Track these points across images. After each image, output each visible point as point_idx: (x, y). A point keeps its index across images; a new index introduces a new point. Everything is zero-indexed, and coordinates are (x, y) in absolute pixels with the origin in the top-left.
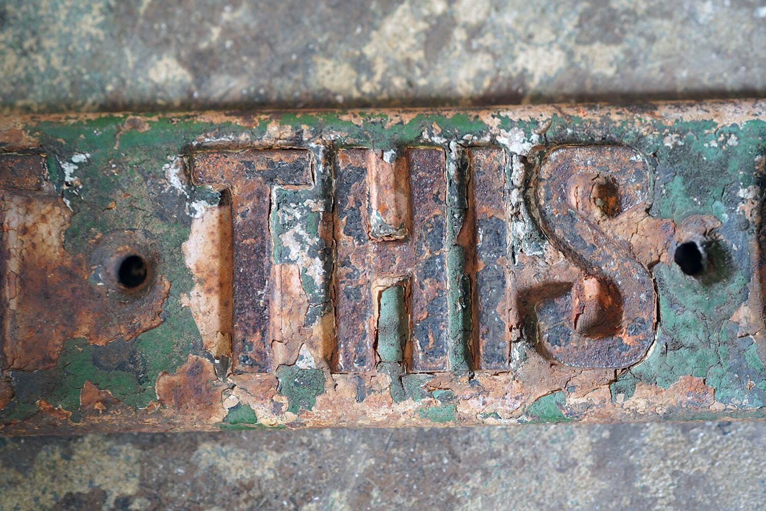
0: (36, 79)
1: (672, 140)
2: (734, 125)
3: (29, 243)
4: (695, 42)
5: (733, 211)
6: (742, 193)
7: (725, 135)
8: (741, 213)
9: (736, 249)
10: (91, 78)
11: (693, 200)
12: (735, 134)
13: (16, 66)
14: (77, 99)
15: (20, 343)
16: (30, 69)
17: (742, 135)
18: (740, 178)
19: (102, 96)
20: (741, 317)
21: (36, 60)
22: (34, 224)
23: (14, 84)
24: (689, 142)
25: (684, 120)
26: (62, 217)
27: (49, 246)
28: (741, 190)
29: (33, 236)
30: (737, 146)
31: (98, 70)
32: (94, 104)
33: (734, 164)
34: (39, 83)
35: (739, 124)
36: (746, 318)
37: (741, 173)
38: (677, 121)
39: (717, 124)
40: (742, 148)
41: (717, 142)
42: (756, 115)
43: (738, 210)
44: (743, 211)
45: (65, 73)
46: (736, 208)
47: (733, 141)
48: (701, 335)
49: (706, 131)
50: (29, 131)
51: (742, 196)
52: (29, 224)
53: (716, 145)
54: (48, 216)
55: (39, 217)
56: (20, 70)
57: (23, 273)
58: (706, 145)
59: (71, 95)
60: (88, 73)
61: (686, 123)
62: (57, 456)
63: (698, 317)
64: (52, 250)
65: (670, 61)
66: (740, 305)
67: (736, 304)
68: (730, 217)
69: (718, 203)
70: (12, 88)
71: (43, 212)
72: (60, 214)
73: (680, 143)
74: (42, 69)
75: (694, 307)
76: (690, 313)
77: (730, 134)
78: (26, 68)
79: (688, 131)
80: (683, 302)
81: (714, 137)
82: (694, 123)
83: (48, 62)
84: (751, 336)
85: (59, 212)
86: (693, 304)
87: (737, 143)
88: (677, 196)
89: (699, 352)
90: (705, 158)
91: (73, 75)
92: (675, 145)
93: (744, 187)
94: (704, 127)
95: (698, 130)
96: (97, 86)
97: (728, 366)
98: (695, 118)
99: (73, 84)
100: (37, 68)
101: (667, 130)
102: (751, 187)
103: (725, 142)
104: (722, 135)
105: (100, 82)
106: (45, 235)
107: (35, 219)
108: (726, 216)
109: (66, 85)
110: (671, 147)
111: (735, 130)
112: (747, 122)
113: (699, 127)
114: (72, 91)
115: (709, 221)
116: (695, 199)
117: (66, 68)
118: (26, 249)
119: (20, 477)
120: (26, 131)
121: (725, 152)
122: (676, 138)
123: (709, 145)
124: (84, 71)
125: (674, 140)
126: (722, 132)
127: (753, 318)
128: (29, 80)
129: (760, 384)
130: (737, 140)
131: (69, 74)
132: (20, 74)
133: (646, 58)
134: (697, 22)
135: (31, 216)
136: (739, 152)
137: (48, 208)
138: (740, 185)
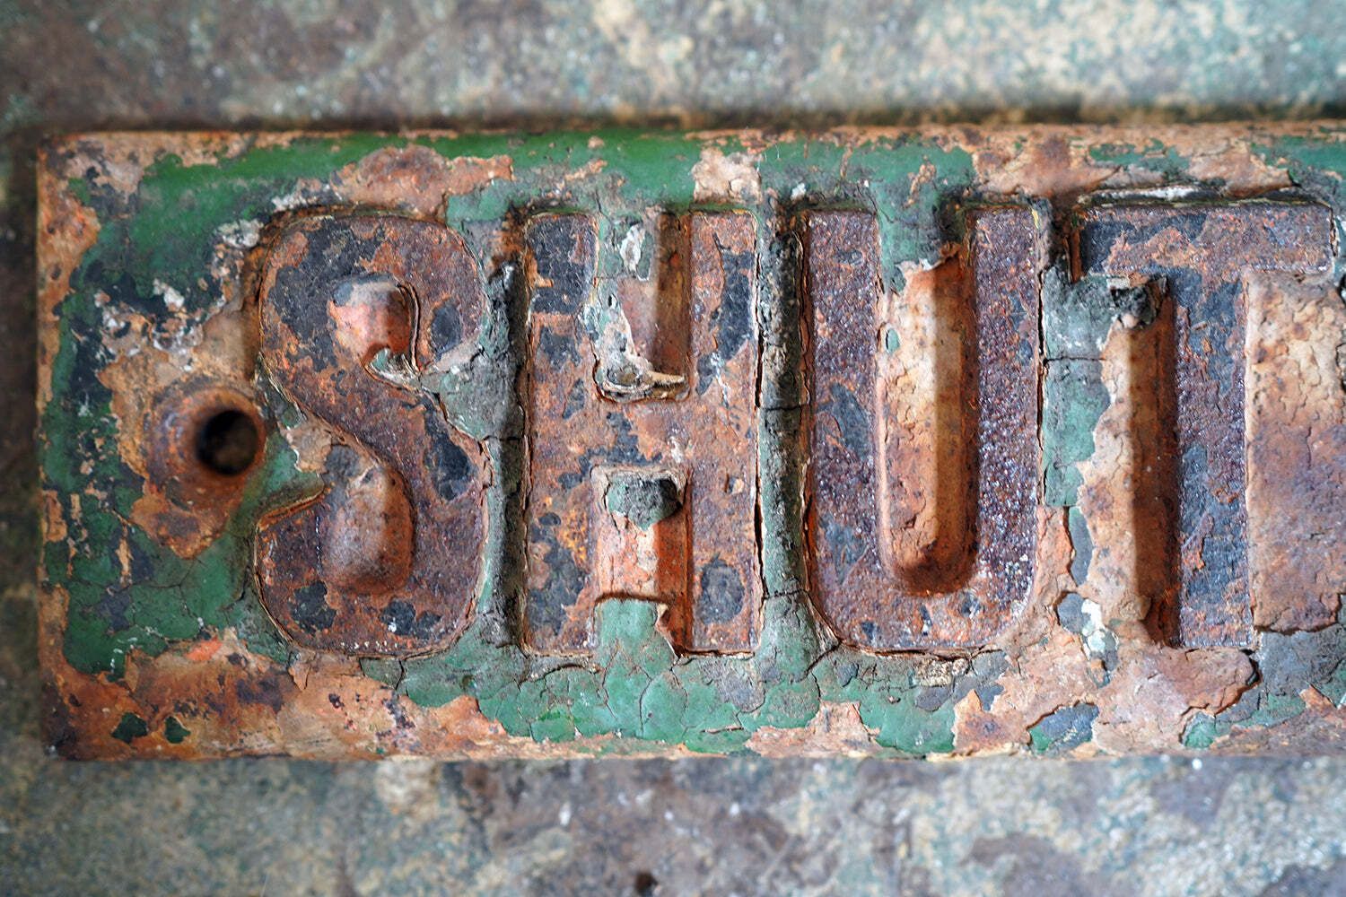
0: (1195, 51)
3: (1271, 379)
10: (1306, 49)
13: (1155, 27)
14: (1278, 92)
15: (1261, 576)
16: (1182, 32)
19: (1329, 87)
21: (1193, 15)
22: (1281, 342)
23: (1152, 63)
26: (1336, 329)
27: (1314, 386)
29: (1279, 366)
31: (1320, 34)
32: (1312, 102)
34: (1201, 60)
45: (1252, 40)
50: (1263, 156)
52: (1269, 343)
54: (1310, 326)
55: (1291, 326)
56: (1163, 33)
57: (1261, 439)
59: (1264, 85)
60: (1299, 38)
62: (1264, 793)
64: (1319, 392)
70: (1148, 71)
71: (1299, 317)
72: (1333, 323)
74: (1206, 32)
78: (1175, 31)
83: (1219, 17)
85: (1332, 319)
91: (1267, 44)
96: (1319, 67)
99: (1268, 61)
100: (1195, 31)
105: (1325, 56)
106: (1304, 363)
107: (1283, 331)
109: (1255, 63)
114: (1267, 76)
117: (1254, 30)
118: (1264, 390)
119: (1193, 831)
120: (1258, 157)
124: (1290, 35)
128: (1181, 53)
131: (1260, 41)
132: (1163, 43)
135: (1274, 326)
137: (1310, 309)
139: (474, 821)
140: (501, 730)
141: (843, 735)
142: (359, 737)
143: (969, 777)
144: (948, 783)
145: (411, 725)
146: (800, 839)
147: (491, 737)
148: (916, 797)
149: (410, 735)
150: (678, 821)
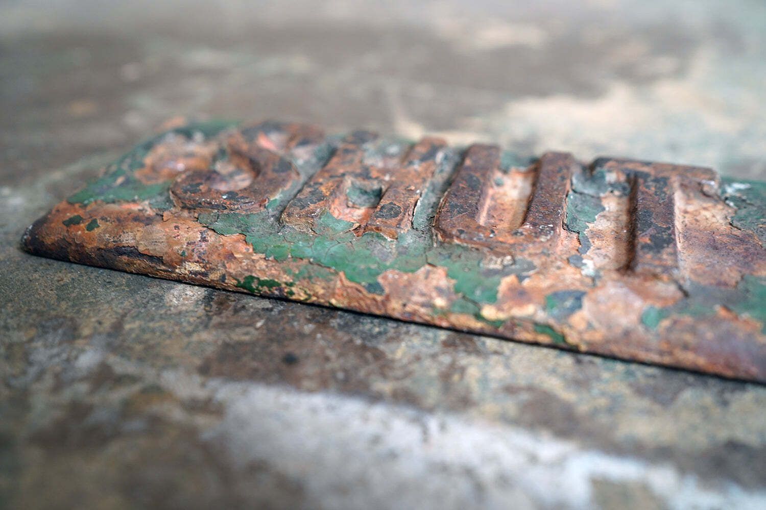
29: (696, 216)
54: (711, 208)
64: (718, 224)
106: (709, 217)
139: (207, 315)
140: (251, 250)
141: (434, 283)
142: (177, 243)
143: (508, 358)
144: (495, 358)
145: (207, 241)
146: (393, 361)
147: (244, 254)
148: (473, 359)
149: (204, 246)
150: (323, 338)
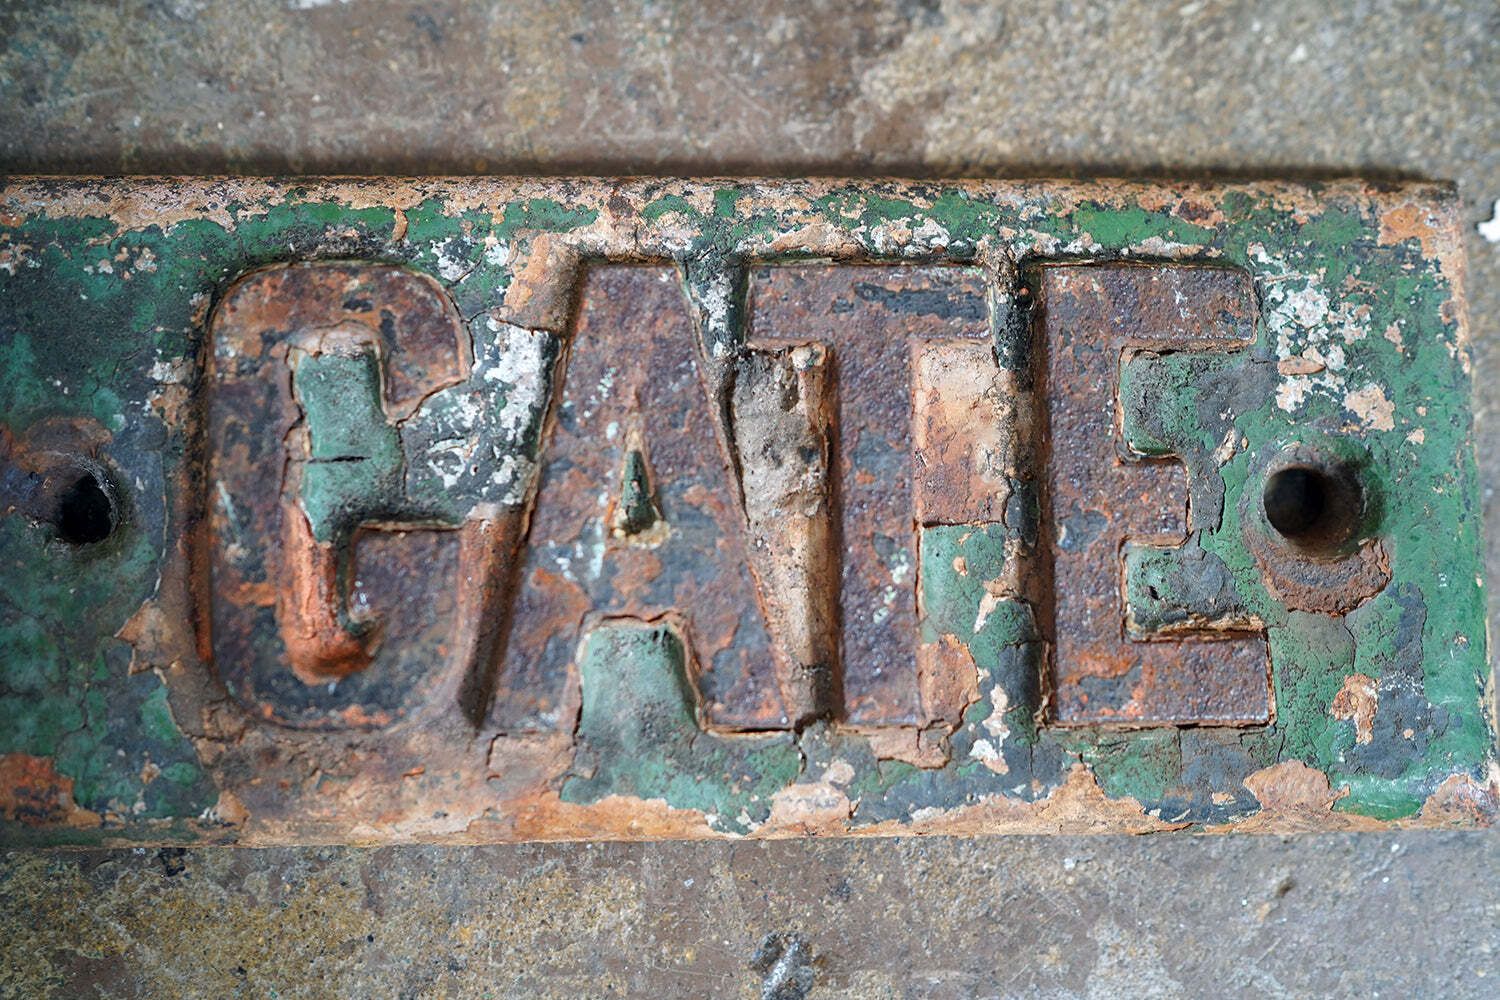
1: (14, 256)
2: (153, 230)
4: (165, 55)
5: (136, 408)
6: (158, 371)
7: (130, 251)
8: (154, 413)
9: (142, 488)
11: (51, 384)
12: (152, 247)
17: (167, 250)
18: (157, 339)
20: (143, 630)
24: (50, 261)
25: (48, 215)
28: (157, 366)
30: (154, 275)
33: (148, 311)
35: (162, 226)
36: (153, 632)
37: (160, 329)
38: (32, 216)
39: (117, 225)
40: (166, 278)
41: (112, 264)
42: (205, 209)
43: (146, 408)
44: (161, 410)
46: (144, 404)
47: (146, 263)
48: (51, 668)
49: (91, 241)
51: (157, 377)
53: (109, 270)
58: (89, 269)
61: (51, 221)
63: (48, 631)
65: (107, 92)
66: (139, 603)
67: (132, 603)
68: (129, 421)
69: (105, 393)
73: (32, 264)
75: (41, 609)
76: (30, 622)
77: (141, 247)
79: (52, 238)
80: (18, 599)
81: (105, 252)
82: (68, 222)
84: (157, 671)
86: (41, 602)
87: (154, 266)
88: (20, 376)
89: (45, 705)
90: (84, 297)
92: (21, 267)
93: (165, 358)
94: (89, 232)
95: (74, 238)
97: (104, 734)
98: (72, 211)
101: (7, 237)
102: (178, 359)
103: (129, 264)
104: (125, 250)
108: (120, 418)
110: (12, 272)
111: (153, 238)
112: (179, 223)
113: (74, 231)
115: (85, 429)
116: (59, 383)
121: (129, 285)
122: (26, 252)
123: (96, 269)
125: (21, 258)
126: (123, 244)
127: (167, 634)
129: (169, 770)
130: (154, 261)
133: (58, 83)
134: (170, 14)
136: (158, 284)
138: (156, 354)
